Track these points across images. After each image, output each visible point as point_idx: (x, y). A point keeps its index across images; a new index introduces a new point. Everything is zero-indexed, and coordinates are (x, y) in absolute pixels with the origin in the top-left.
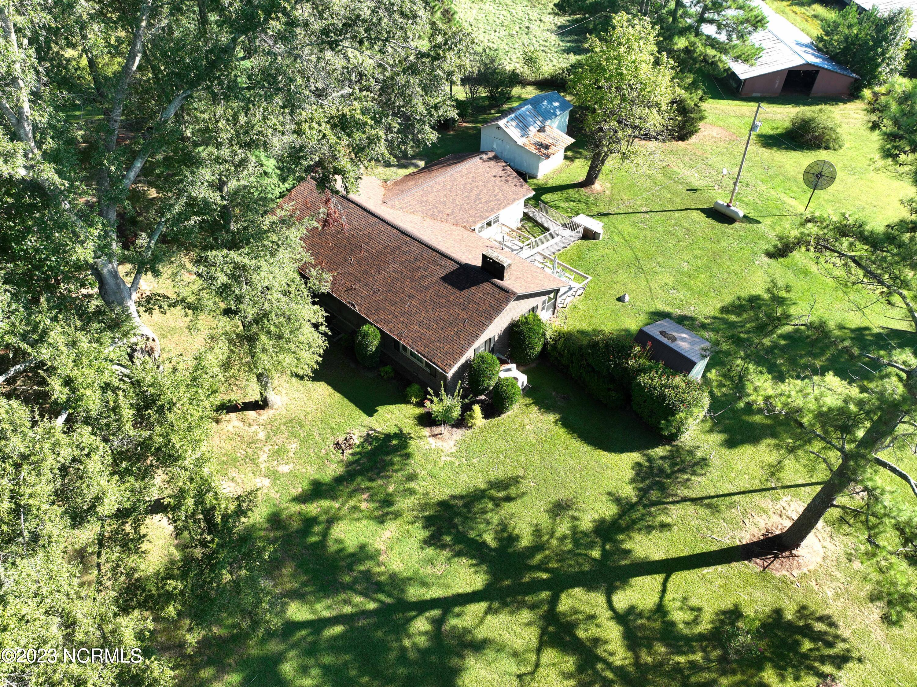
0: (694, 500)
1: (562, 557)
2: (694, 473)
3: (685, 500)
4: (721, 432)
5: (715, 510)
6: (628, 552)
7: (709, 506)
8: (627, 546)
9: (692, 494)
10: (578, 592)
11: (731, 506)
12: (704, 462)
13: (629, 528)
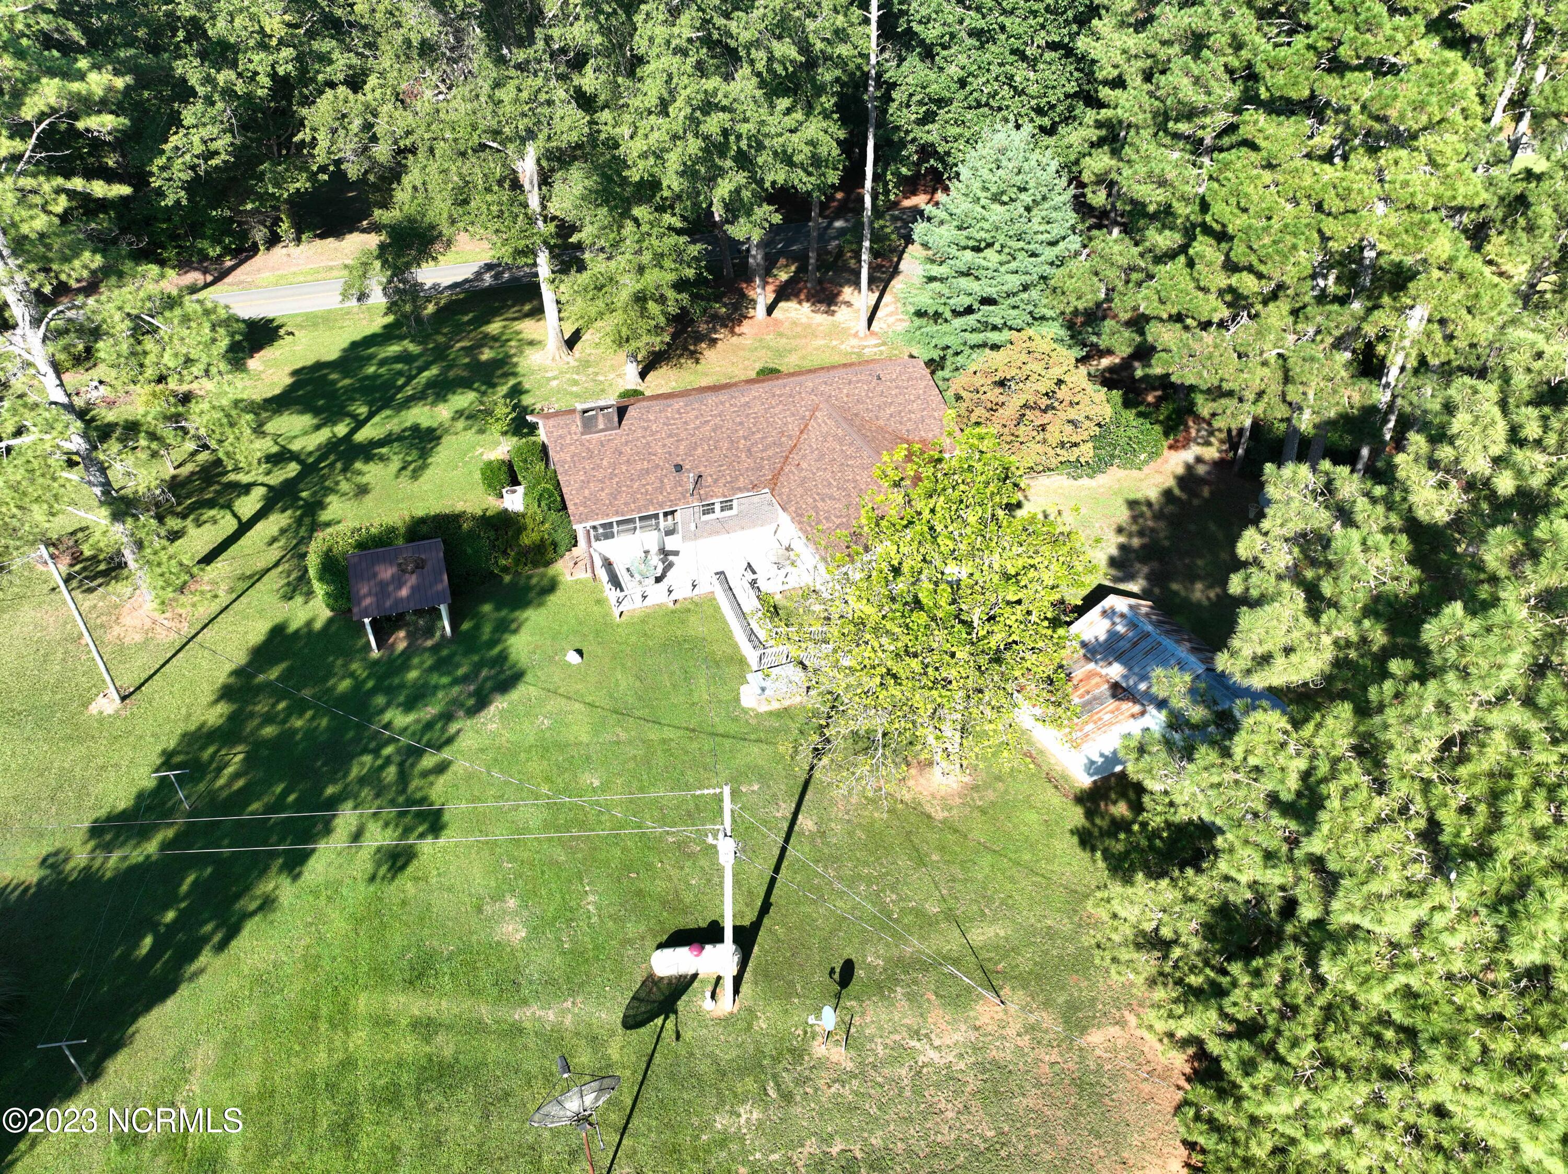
0: (269, 570)
1: (324, 478)
2: (289, 584)
3: (276, 565)
4: (297, 632)
5: (243, 578)
6: (283, 511)
7: (250, 577)
8: (289, 512)
9: (274, 573)
10: (293, 474)
11: (232, 590)
12: (288, 597)
13: (299, 522)
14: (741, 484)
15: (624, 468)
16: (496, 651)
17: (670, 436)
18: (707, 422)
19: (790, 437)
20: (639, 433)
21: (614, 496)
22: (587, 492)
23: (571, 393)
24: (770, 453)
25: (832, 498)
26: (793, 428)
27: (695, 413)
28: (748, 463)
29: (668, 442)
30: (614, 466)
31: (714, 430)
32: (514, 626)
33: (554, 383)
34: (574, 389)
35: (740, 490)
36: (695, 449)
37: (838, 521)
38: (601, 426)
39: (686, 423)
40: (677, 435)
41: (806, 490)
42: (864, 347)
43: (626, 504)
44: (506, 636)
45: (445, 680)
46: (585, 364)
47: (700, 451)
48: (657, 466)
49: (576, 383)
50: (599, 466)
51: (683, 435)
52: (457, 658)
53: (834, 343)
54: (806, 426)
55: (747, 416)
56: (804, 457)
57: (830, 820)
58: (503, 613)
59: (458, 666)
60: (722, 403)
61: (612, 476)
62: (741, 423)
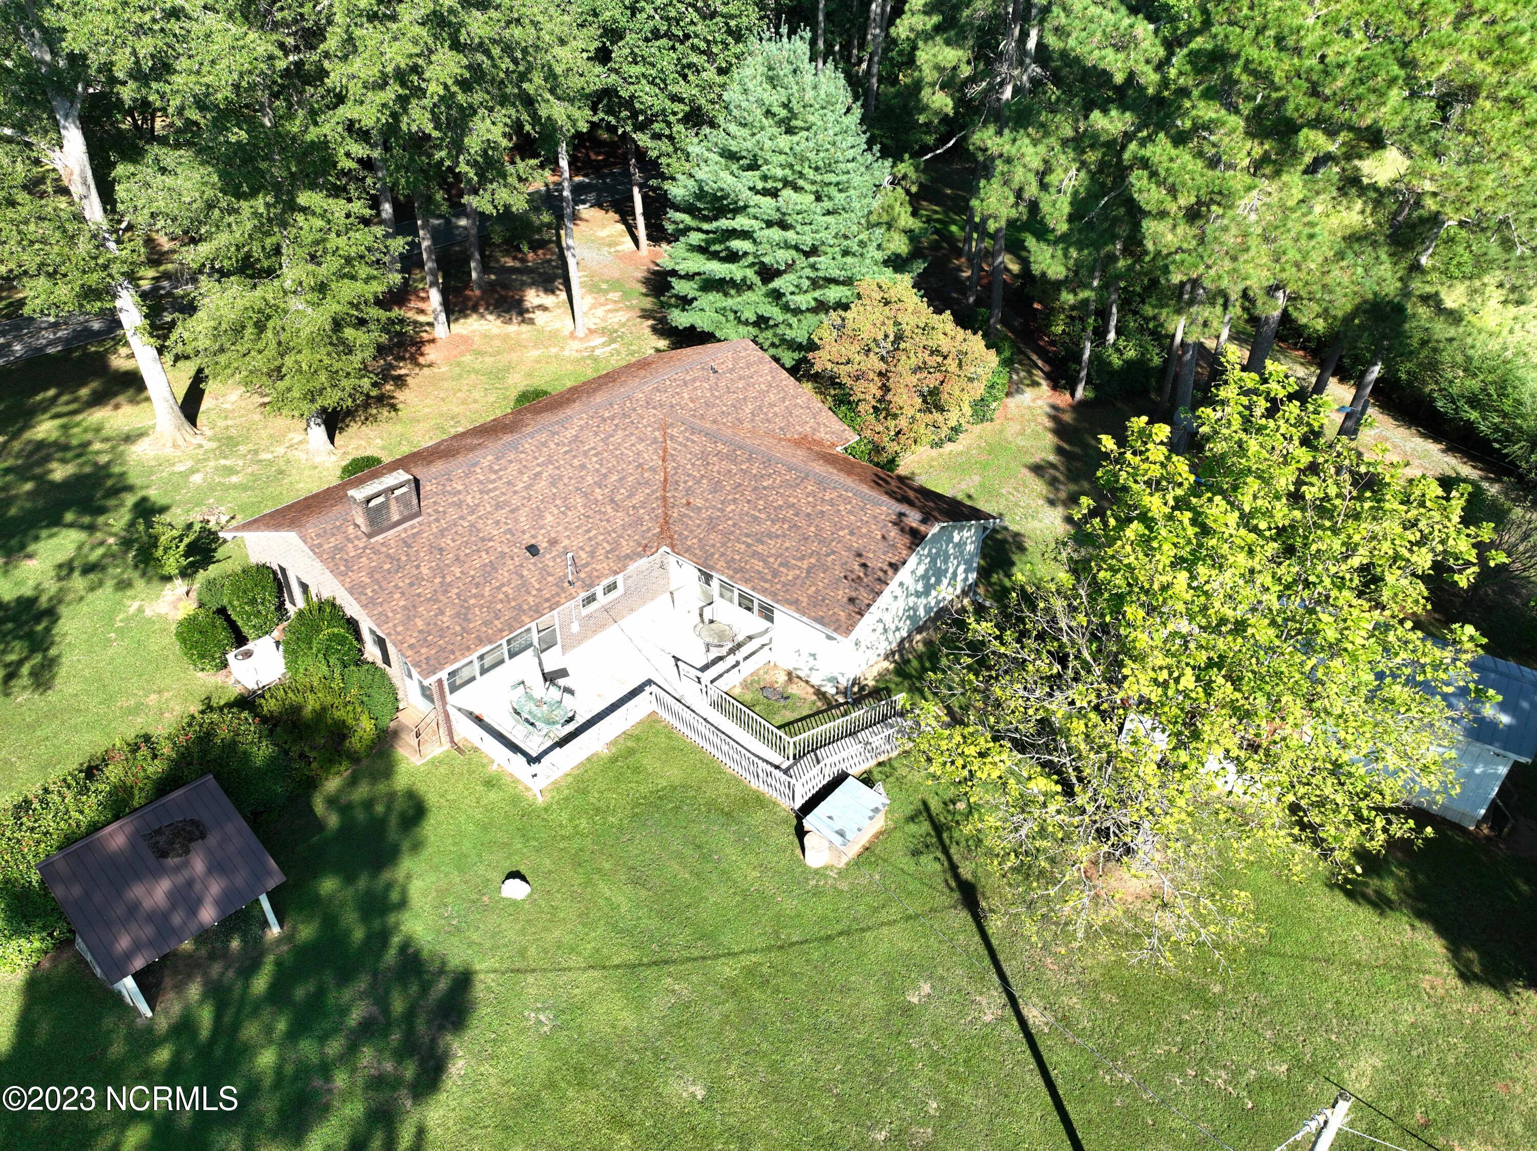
14: (626, 549)
15: (457, 571)
16: (391, 955)
17: (498, 507)
18: (539, 474)
19: (653, 470)
20: (453, 514)
21: (463, 615)
22: (420, 623)
23: (235, 487)
24: (639, 497)
25: (770, 535)
26: (651, 457)
27: (514, 467)
28: (620, 519)
29: (501, 514)
30: (440, 570)
31: (553, 484)
32: (395, 896)
33: (197, 478)
34: (234, 479)
35: (631, 557)
36: (541, 517)
37: (805, 565)
38: (396, 517)
39: (509, 483)
40: (507, 503)
41: (726, 535)
42: (593, 349)
43: (486, 623)
44: (392, 919)
45: (334, 1047)
46: (228, 443)
47: (549, 518)
48: (503, 555)
49: (230, 471)
50: (419, 578)
51: (515, 501)
52: (331, 998)
53: (554, 350)
54: (665, 450)
55: (585, 454)
56: (689, 491)
57: (1057, 993)
58: (362, 883)
59: (344, 1011)
60: (545, 444)
61: (445, 588)
62: (583, 467)
